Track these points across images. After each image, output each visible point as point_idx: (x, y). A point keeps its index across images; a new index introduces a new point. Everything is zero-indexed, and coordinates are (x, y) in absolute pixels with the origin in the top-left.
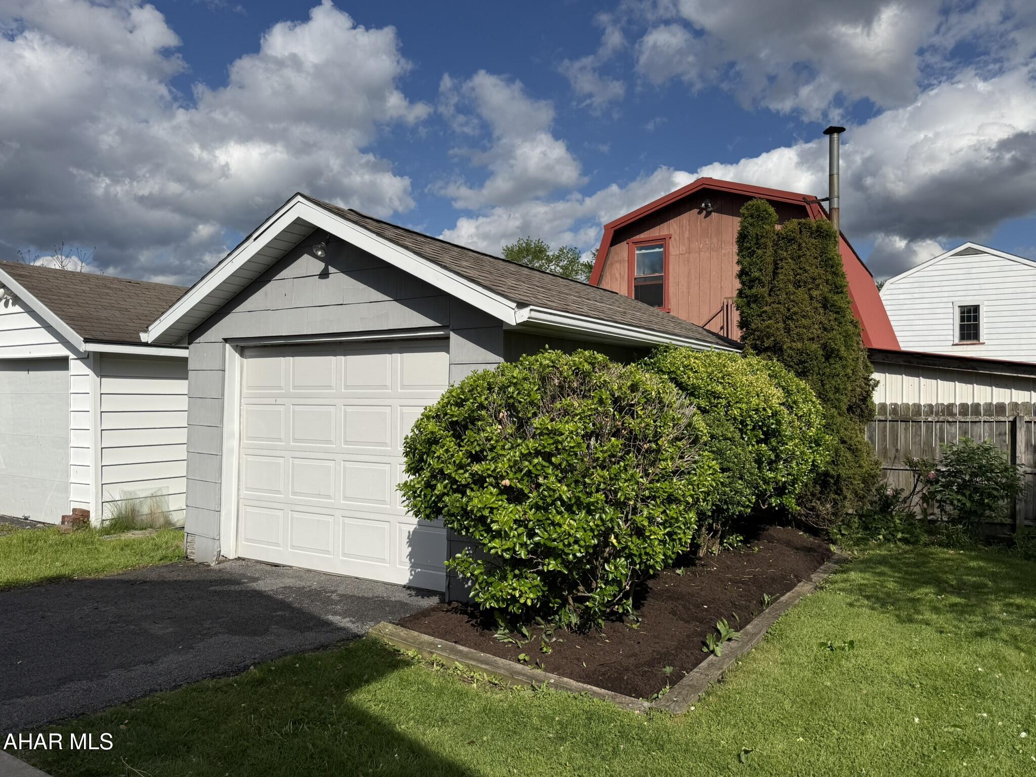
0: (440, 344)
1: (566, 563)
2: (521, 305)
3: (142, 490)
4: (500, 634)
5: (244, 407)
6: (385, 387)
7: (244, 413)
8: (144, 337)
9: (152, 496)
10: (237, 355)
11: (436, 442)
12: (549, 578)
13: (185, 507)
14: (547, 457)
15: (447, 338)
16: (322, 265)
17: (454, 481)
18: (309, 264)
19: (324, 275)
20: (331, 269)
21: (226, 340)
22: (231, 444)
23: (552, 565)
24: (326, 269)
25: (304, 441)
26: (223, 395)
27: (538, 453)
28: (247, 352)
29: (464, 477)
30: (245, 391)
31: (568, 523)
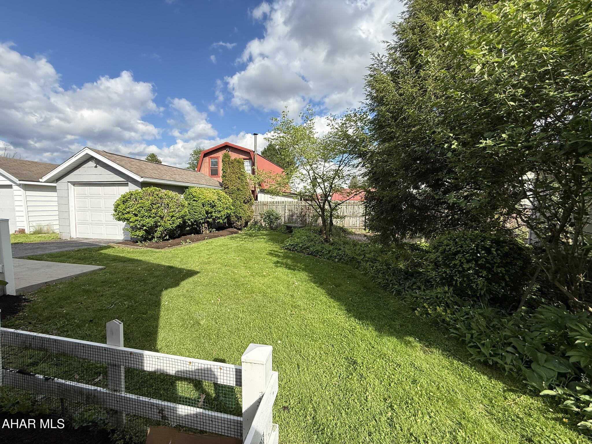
0: (127, 185)
1: (147, 227)
2: (142, 177)
3: (44, 223)
4: (139, 243)
5: (75, 199)
6: (114, 194)
7: (76, 201)
8: (40, 180)
9: (47, 225)
10: (72, 186)
11: (119, 205)
12: (145, 230)
13: (58, 219)
14: (142, 208)
15: (128, 183)
16: (95, 165)
17: (123, 213)
18: (92, 164)
19: (96, 167)
20: (98, 166)
21: (68, 182)
22: (72, 209)
23: (145, 228)
24: (96, 165)
25: (93, 208)
26: (68, 196)
27: (140, 207)
28: (75, 185)
29: (124, 212)
30: (75, 195)
31: (147, 220)
